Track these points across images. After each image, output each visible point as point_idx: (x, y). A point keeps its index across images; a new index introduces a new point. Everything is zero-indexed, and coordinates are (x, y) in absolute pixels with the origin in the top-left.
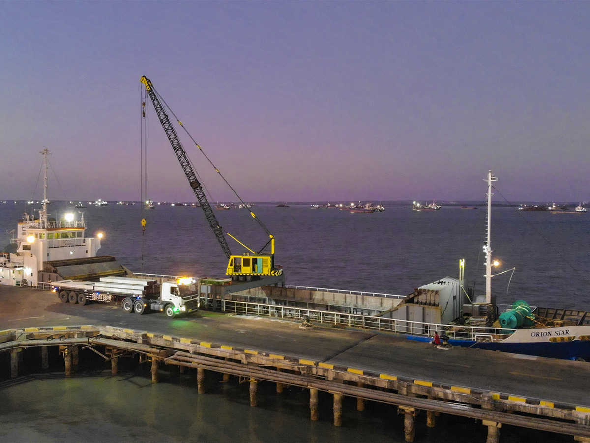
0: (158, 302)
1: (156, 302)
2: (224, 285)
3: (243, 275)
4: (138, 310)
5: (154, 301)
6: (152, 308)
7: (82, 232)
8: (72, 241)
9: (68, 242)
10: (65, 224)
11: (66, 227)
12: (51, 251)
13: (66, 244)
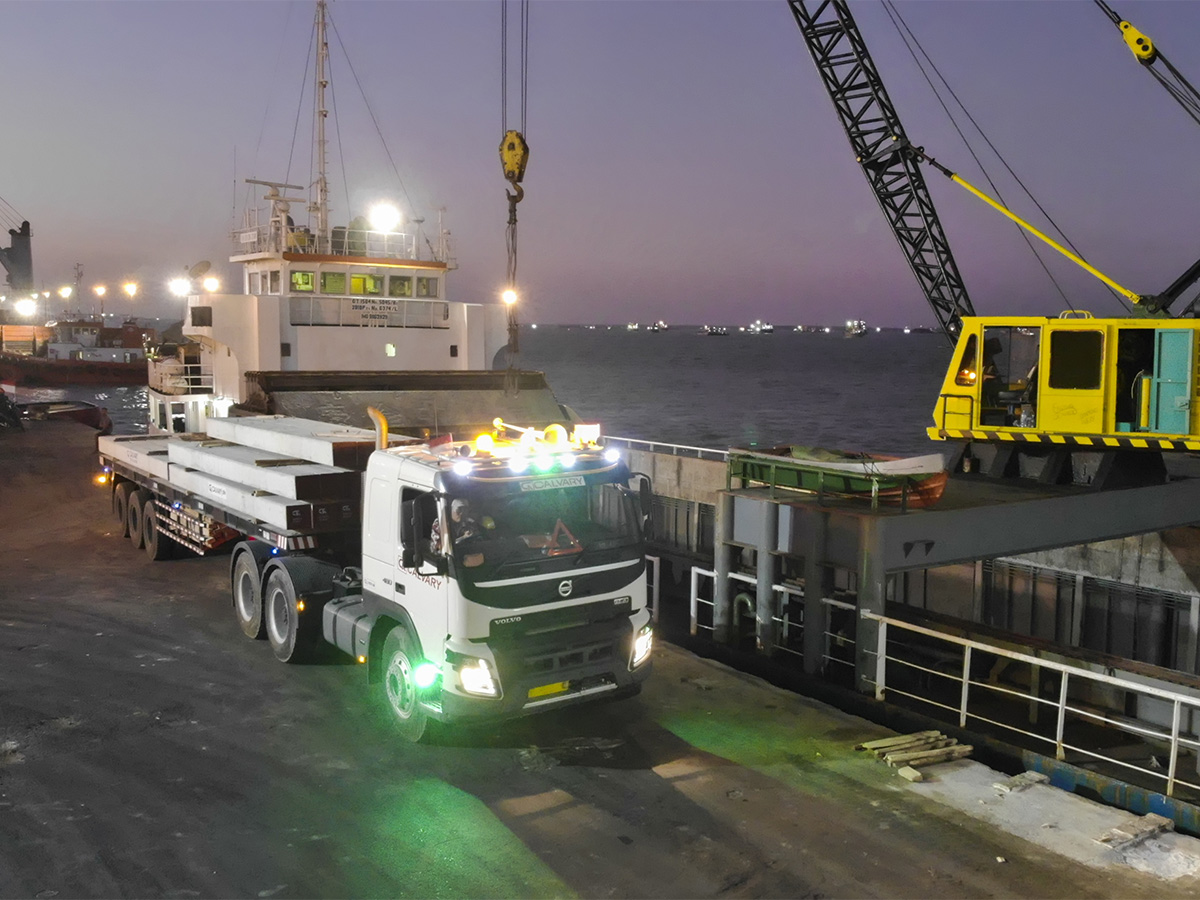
0: (350, 593)
2: (885, 501)
3: (1044, 446)
5: (337, 583)
6: (327, 631)
7: (436, 279)
8: (392, 306)
9: (373, 308)
10: (364, 244)
11: (368, 253)
12: (303, 338)
13: (365, 316)
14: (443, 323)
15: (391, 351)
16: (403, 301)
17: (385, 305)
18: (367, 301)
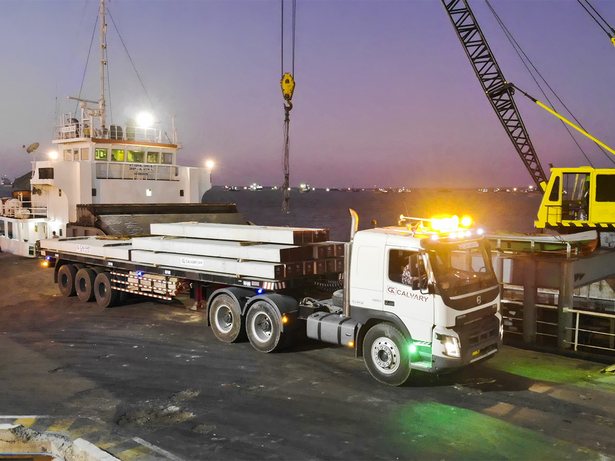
0: (334, 309)
1: (325, 309)
4: (262, 338)
5: (319, 303)
6: (312, 332)
7: (171, 154)
8: (150, 168)
9: (140, 169)
10: (134, 134)
11: (136, 139)
12: (103, 185)
13: (136, 174)
14: (175, 178)
15: (149, 193)
16: (156, 166)
17: (147, 168)
18: (137, 165)
